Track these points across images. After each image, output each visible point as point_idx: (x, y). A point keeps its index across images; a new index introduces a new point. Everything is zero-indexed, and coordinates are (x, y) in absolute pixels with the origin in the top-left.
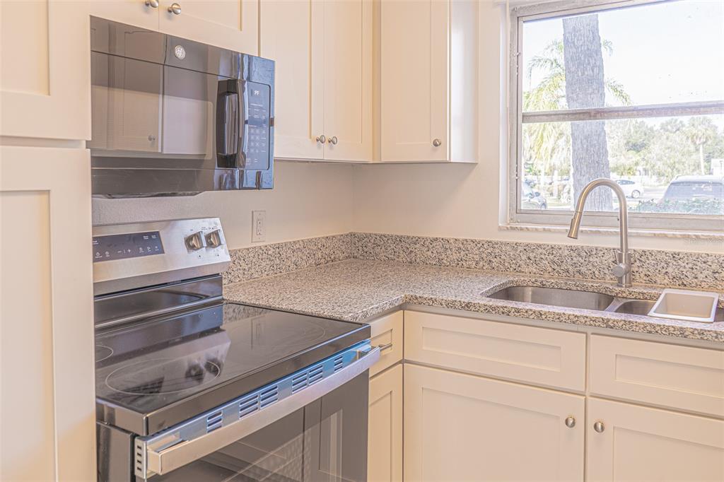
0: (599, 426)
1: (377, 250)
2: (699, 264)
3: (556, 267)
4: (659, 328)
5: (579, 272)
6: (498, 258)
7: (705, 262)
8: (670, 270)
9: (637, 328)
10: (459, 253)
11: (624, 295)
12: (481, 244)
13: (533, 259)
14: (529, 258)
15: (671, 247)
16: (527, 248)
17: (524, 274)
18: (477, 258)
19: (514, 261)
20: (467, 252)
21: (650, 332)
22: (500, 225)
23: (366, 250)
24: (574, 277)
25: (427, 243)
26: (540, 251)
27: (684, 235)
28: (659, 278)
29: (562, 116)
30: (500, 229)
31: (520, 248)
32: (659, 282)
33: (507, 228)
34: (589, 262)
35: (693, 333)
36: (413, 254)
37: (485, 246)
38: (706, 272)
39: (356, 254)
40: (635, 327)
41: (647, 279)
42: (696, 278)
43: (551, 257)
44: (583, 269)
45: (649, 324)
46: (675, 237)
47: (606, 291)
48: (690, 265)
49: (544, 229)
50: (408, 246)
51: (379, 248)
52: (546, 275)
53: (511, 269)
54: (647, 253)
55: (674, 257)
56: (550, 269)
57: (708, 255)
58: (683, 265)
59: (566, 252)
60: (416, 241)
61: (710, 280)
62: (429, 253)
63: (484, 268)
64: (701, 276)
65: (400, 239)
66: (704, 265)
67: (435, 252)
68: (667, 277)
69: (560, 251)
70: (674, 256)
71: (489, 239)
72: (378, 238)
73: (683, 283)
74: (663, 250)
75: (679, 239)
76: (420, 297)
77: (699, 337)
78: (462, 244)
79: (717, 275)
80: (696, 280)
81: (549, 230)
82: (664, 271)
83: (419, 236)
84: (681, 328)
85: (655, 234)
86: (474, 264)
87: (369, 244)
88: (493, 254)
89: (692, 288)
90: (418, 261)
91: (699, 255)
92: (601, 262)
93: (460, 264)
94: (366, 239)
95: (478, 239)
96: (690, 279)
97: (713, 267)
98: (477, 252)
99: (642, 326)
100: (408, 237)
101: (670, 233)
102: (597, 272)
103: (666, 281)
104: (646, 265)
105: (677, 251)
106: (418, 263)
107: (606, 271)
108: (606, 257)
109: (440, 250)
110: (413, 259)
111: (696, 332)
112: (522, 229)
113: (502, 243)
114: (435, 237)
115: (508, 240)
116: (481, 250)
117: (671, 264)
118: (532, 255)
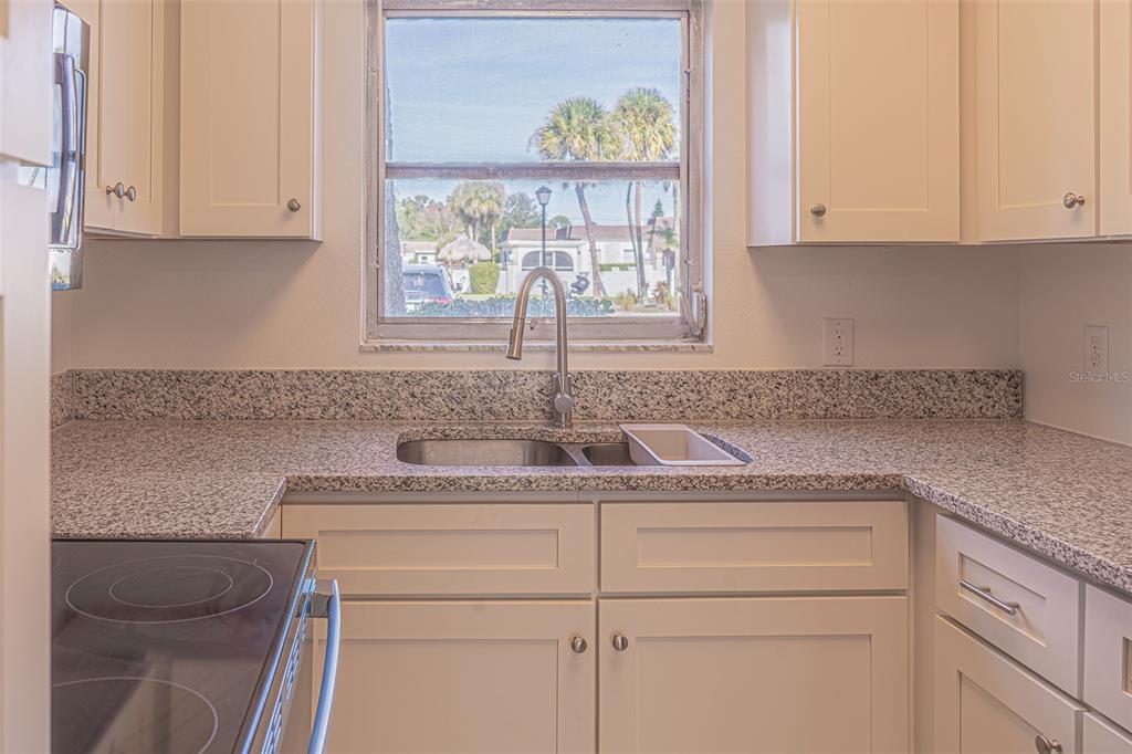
0: (619, 640)
1: (130, 400)
2: (650, 386)
3: (455, 406)
4: (697, 481)
5: (490, 410)
6: (361, 398)
7: (656, 384)
8: (614, 397)
9: (669, 485)
10: (293, 394)
11: (571, 439)
12: (332, 377)
13: (419, 396)
14: (413, 395)
15: (613, 364)
16: (410, 379)
17: (404, 421)
18: (325, 401)
19: (388, 402)
20: (307, 393)
21: (686, 488)
22: (362, 343)
23: (103, 401)
24: (482, 419)
25: (232, 381)
26: (431, 381)
27: (630, 347)
28: (600, 410)
29: (446, 171)
30: (362, 350)
31: (398, 380)
32: (600, 416)
33: (375, 348)
34: (505, 394)
35: (739, 482)
36: (204, 403)
37: (339, 380)
38: (658, 397)
39: (81, 412)
40: (665, 484)
41: (585, 412)
42: (646, 406)
43: (448, 390)
44: (497, 406)
45: (684, 476)
46: (618, 351)
47: (542, 436)
48: (639, 389)
49: (436, 347)
50: (194, 389)
51: (134, 395)
52: (441, 420)
53: (384, 415)
54: (585, 375)
55: (619, 379)
56: (447, 411)
57: (660, 373)
58: (630, 388)
59: (471, 382)
60: (210, 378)
61: (663, 406)
62: (236, 399)
63: (338, 417)
64: (652, 403)
65: (179, 377)
66: (656, 387)
67: (246, 396)
68: (610, 408)
69: (462, 381)
70: (620, 377)
71: (346, 369)
72: (131, 377)
73: (630, 416)
74: (604, 369)
75: (623, 352)
76: (316, 478)
77: (747, 486)
78: (299, 378)
79: (670, 400)
80: (646, 409)
81: (444, 349)
82: (606, 399)
83: (216, 369)
84: (725, 477)
85: (592, 347)
86: (320, 411)
87: (113, 391)
88: (352, 393)
89: (642, 421)
90: (213, 413)
91: (650, 374)
92: (522, 393)
93: (295, 414)
94: (103, 382)
95: (326, 368)
96: (638, 410)
97: (667, 389)
98: (325, 391)
99: (675, 481)
100: (194, 373)
101: (611, 344)
102: (515, 409)
103: (608, 414)
104: (583, 393)
105: (622, 370)
106: (214, 418)
107: (529, 406)
108: (530, 384)
109: (257, 392)
110: (205, 412)
111: (743, 480)
112: (399, 349)
113: (368, 374)
114: (247, 369)
115: (379, 368)
116: (331, 387)
117: (614, 389)
118: (417, 390)
